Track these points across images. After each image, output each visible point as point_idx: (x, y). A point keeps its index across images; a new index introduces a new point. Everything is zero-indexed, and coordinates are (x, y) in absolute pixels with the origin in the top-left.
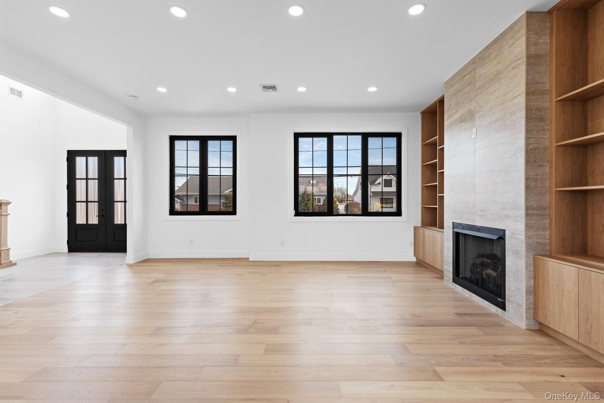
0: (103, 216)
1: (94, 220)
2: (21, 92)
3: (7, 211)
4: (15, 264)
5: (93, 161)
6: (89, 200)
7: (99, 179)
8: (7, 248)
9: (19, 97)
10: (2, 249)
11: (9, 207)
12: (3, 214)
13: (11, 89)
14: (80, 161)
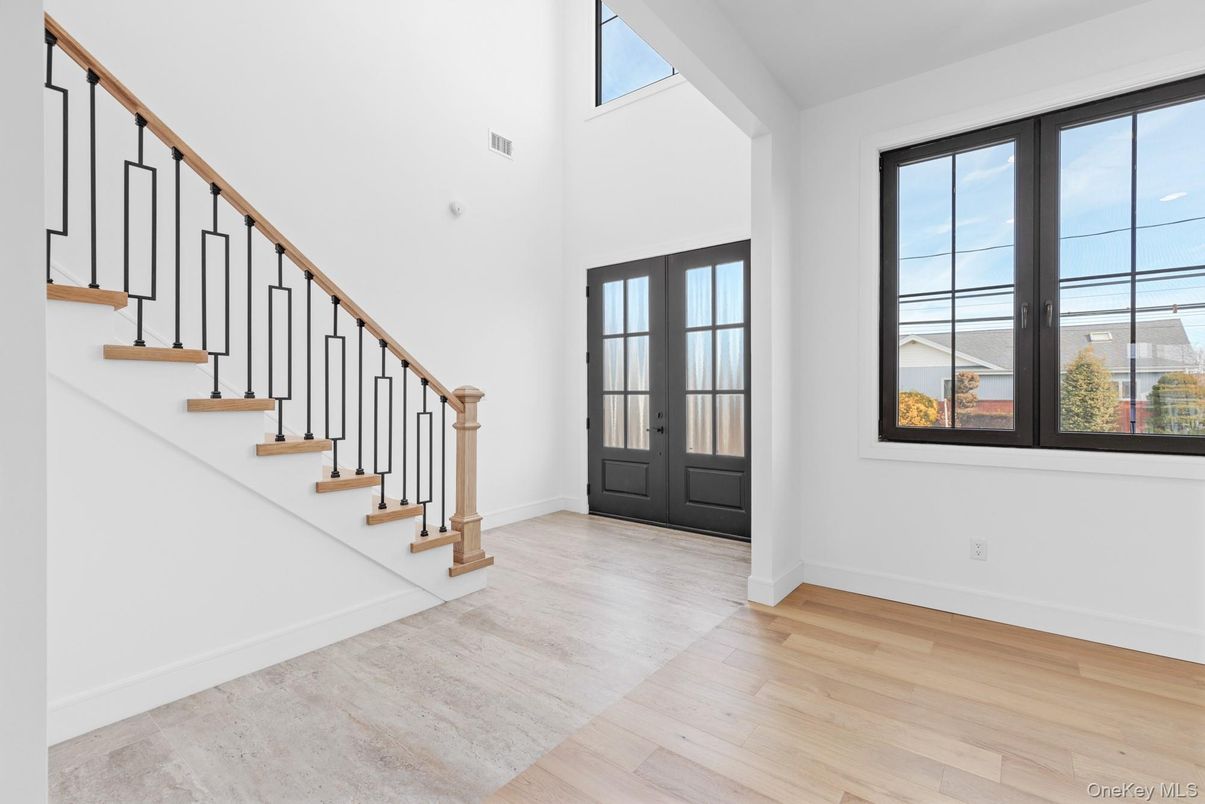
0: (661, 430)
1: (641, 441)
2: (509, 143)
3: (475, 418)
4: (490, 561)
5: (640, 287)
6: (629, 389)
7: (652, 334)
8: (476, 518)
9: (506, 155)
10: (465, 520)
11: (480, 404)
12: (467, 425)
13: (494, 136)
14: (612, 291)
